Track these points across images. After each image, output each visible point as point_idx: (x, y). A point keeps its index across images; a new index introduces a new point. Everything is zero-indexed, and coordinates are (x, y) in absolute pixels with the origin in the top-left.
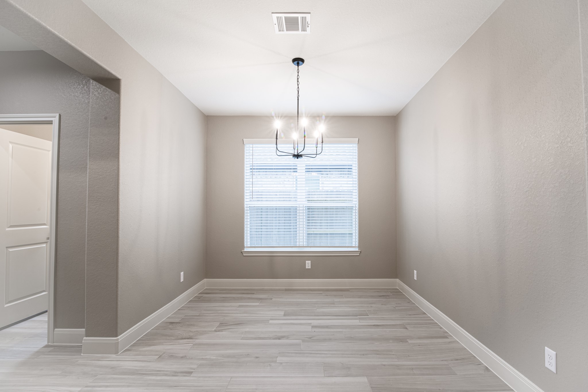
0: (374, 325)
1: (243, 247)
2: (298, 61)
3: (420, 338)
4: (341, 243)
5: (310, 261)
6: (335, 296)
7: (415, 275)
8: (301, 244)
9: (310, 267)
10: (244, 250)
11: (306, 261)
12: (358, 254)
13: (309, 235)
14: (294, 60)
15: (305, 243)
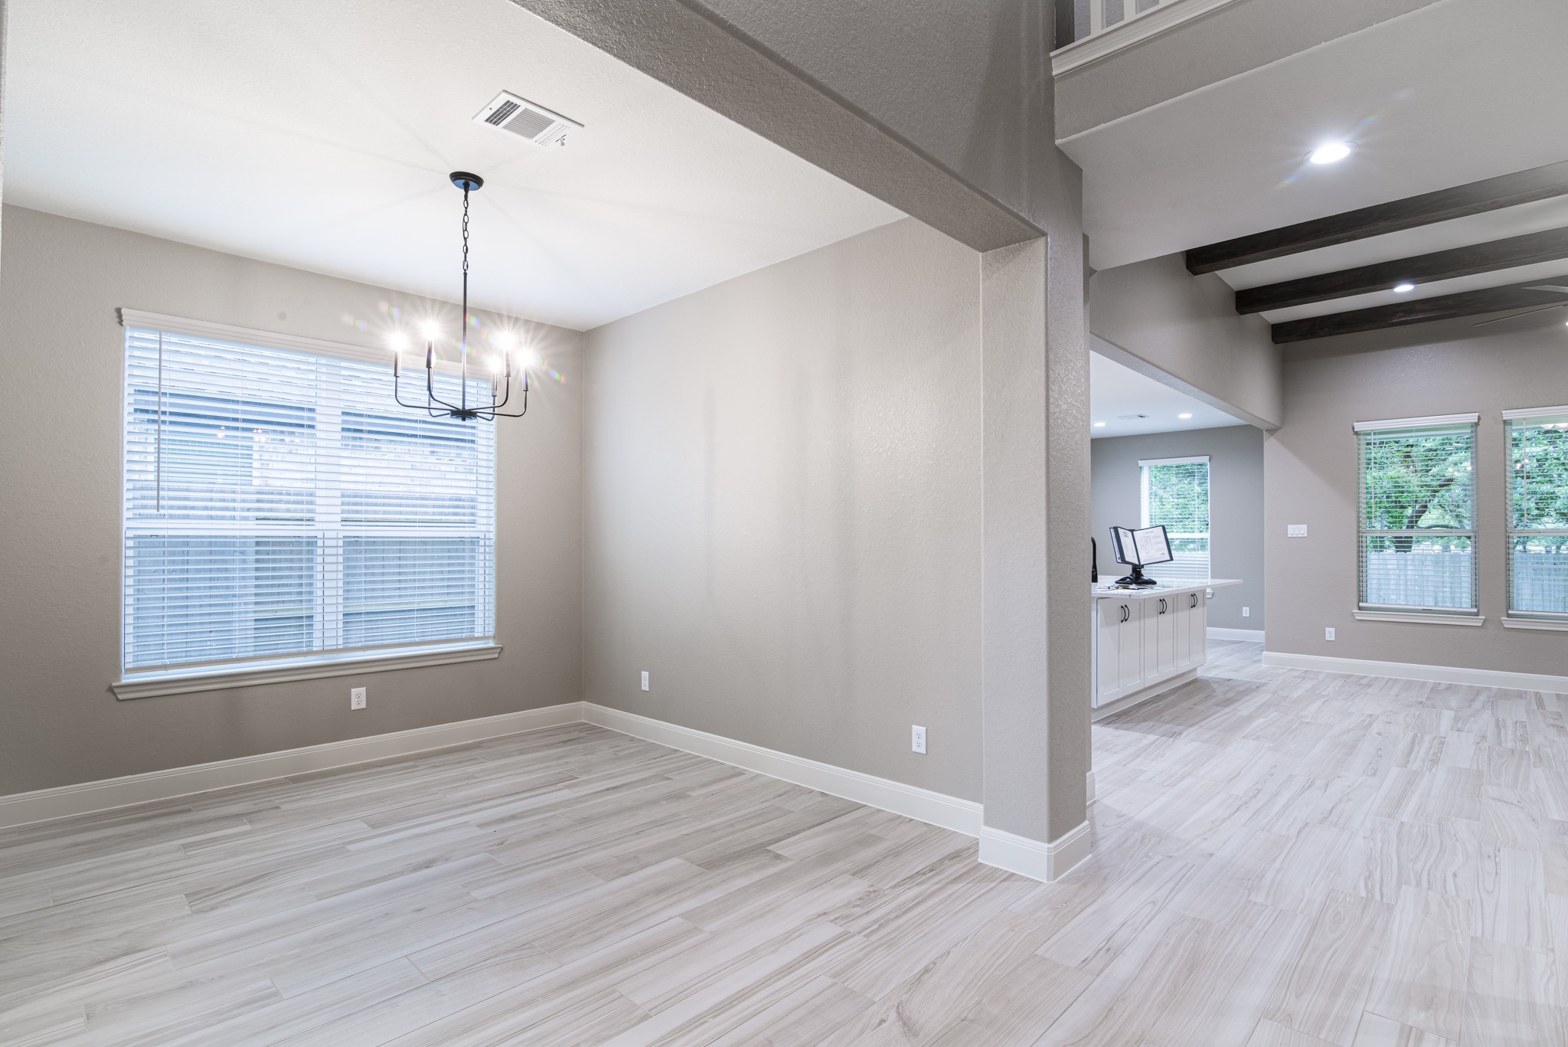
0: (607, 789)
1: (116, 670)
2: (467, 181)
3: (704, 785)
4: (441, 633)
5: (364, 688)
6: (458, 763)
7: (643, 682)
8: (330, 643)
9: (363, 705)
10: (119, 680)
11: (352, 690)
12: (496, 656)
13: (349, 617)
14: (456, 176)
15: (341, 641)
